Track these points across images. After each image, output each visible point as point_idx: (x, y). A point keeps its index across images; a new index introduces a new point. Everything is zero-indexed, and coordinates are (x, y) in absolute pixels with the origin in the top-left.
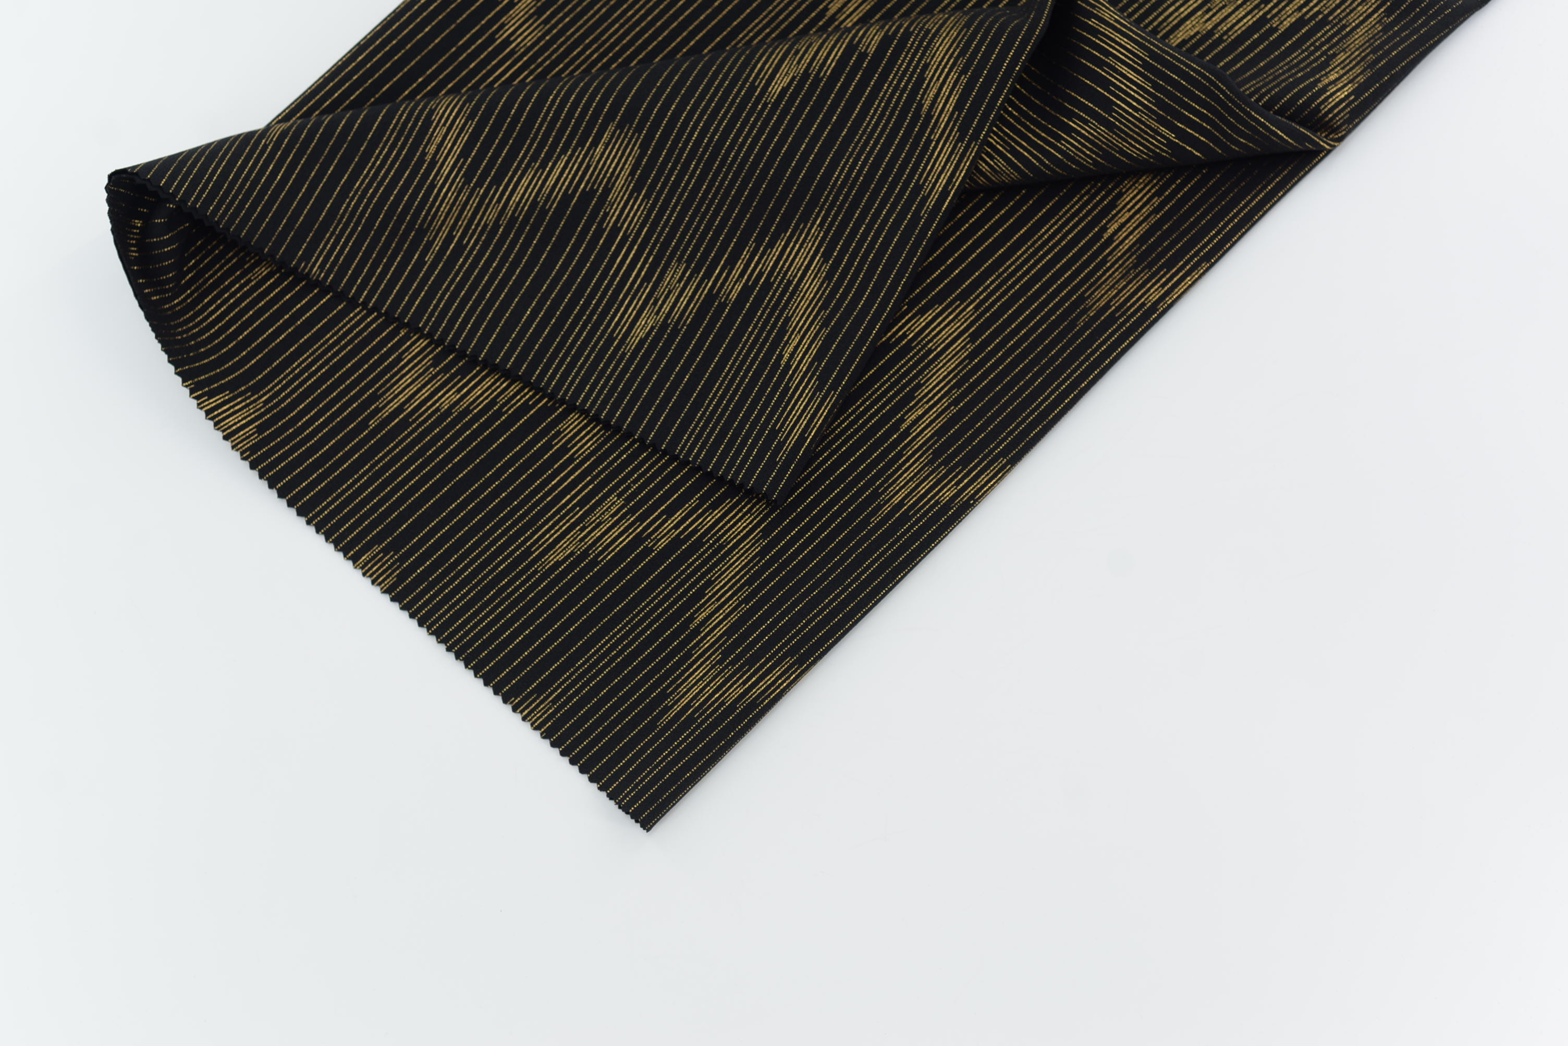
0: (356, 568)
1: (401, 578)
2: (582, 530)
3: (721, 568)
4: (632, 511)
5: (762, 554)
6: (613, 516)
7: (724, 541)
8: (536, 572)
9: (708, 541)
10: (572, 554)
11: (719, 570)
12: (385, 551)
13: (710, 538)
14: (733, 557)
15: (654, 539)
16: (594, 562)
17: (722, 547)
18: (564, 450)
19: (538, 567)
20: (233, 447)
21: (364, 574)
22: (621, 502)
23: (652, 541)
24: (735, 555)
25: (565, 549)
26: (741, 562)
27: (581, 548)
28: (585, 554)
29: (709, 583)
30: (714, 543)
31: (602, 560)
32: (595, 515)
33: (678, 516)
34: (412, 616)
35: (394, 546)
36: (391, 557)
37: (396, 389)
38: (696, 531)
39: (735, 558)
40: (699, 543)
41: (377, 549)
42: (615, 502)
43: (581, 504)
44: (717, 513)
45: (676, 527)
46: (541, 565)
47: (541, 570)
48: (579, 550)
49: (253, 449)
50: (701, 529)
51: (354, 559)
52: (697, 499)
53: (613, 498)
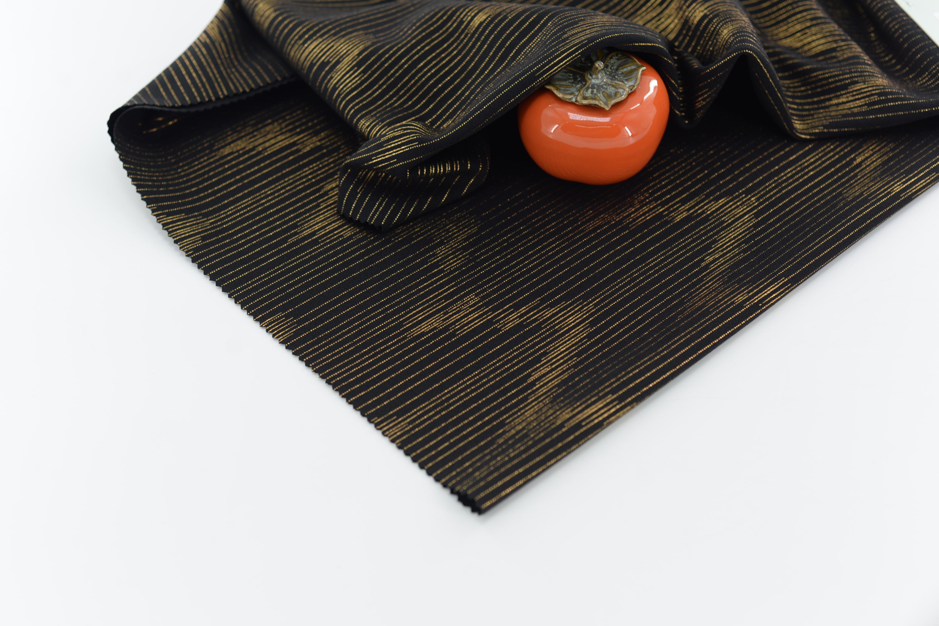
0: (262, 326)
1: (296, 334)
2: (445, 314)
3: (555, 345)
4: (486, 304)
5: (589, 337)
6: (470, 307)
7: (559, 328)
8: (405, 337)
9: (546, 327)
10: (435, 328)
11: (553, 346)
12: (287, 317)
13: (548, 325)
14: (565, 338)
15: (502, 323)
16: (453, 335)
17: (556, 331)
18: (436, 265)
19: (407, 335)
20: (181, 248)
21: (267, 331)
22: (477, 299)
23: (500, 324)
24: (567, 337)
25: (430, 325)
26: (572, 342)
27: (443, 325)
28: (446, 329)
29: (545, 354)
30: (551, 328)
31: (460, 334)
32: (456, 305)
33: (523, 310)
34: (301, 359)
35: (295, 314)
36: (291, 321)
37: (312, 222)
38: (536, 320)
39: (567, 339)
40: (538, 328)
41: (280, 315)
42: (472, 299)
43: (446, 298)
44: (554, 310)
45: (520, 317)
46: (409, 334)
47: (410, 337)
48: (441, 326)
49: (196, 250)
50: (541, 319)
51: (261, 321)
52: (538, 301)
53: (472, 296)
